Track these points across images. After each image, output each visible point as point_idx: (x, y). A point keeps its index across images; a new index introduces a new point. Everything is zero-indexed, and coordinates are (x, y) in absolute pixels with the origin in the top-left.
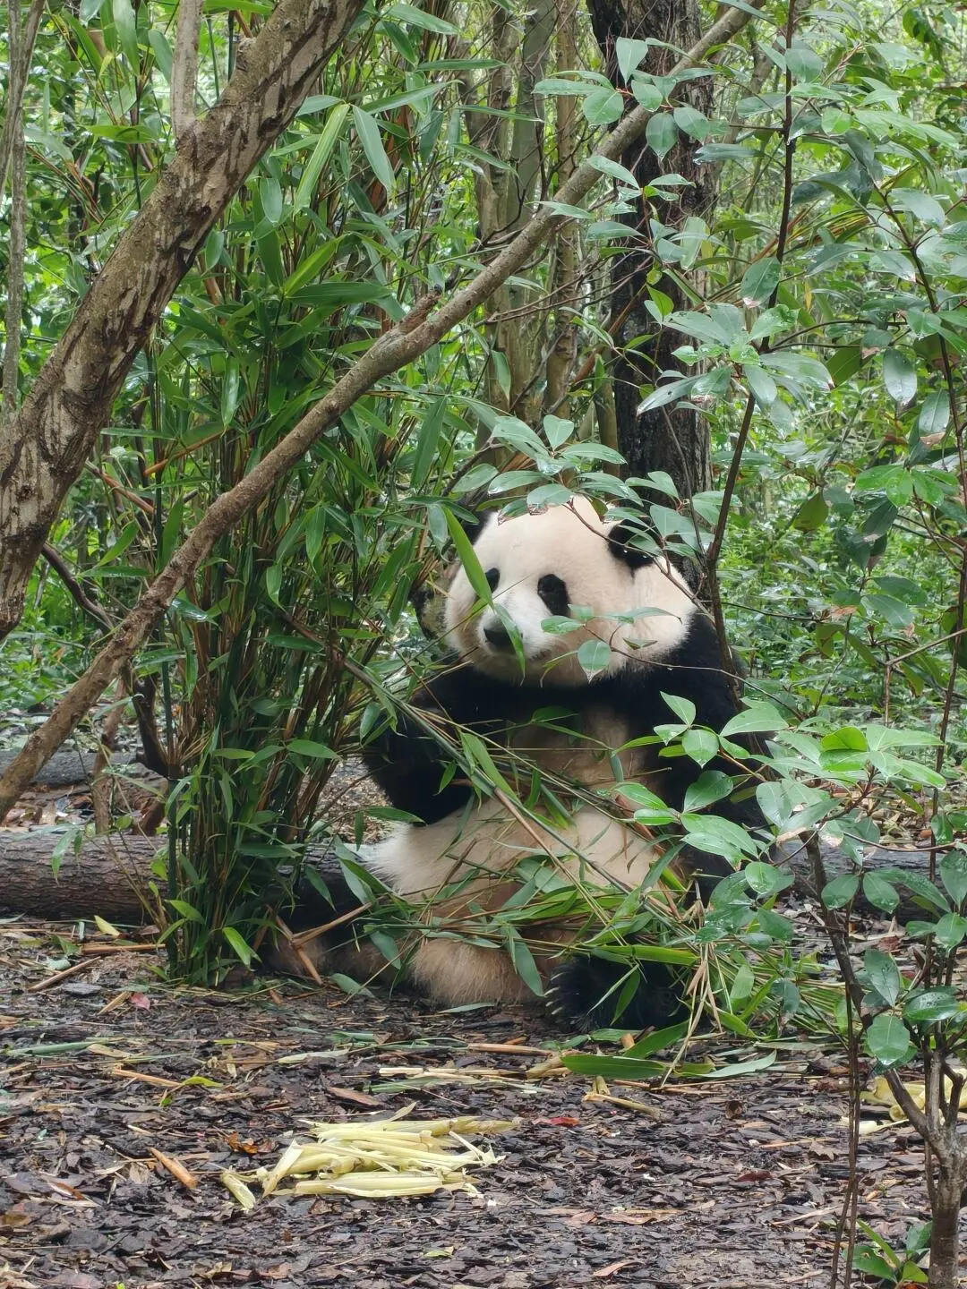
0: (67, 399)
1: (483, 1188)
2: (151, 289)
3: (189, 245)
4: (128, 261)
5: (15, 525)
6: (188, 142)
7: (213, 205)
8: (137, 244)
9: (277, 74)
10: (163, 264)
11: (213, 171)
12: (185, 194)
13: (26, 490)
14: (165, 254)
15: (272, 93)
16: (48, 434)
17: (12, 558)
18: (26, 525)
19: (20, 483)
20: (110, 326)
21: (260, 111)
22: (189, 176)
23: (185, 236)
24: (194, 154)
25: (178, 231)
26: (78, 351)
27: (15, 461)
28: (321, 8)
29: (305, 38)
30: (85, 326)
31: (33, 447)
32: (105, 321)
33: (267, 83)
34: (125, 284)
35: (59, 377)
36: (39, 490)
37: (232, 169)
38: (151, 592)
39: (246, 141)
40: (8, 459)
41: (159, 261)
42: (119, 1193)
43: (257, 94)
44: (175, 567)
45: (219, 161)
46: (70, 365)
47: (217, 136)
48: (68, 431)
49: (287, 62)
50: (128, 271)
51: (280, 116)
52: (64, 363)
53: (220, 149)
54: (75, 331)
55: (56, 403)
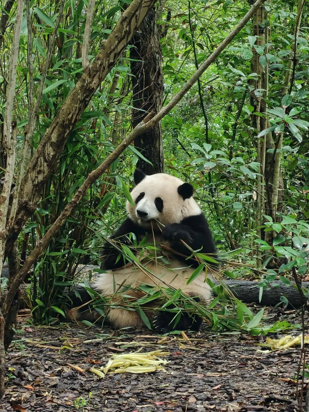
0: (52, 144)
1: (167, 370)
2: (77, 112)
3: (87, 99)
4: (70, 104)
5: (36, 181)
6: (88, 70)
7: (95, 87)
8: (73, 99)
9: (114, 49)
10: (81, 105)
11: (95, 78)
12: (87, 84)
13: (40, 171)
14: (81, 102)
15: (112, 55)
16: (46, 155)
17: (36, 191)
18: (40, 181)
19: (38, 169)
20: (65, 123)
21: (109, 60)
22: (88, 80)
23: (87, 97)
24: (90, 73)
25: (85, 95)
26: (56, 131)
27: (37, 162)
28: (126, 30)
29: (122, 39)
30: (57, 123)
31: (42, 158)
32: (64, 122)
33: (111, 52)
34: (70, 110)
35: (49, 138)
36: (44, 171)
37: (100, 77)
38: (73, 200)
39: (105, 69)
40: (35, 162)
41: (79, 104)
42: (64, 374)
43: (108, 56)
44: (80, 192)
45: (97, 75)
46: (53, 134)
47: (96, 68)
48: (52, 154)
49: (117, 46)
50: (71, 107)
51: (114, 62)
52: (51, 134)
53: (97, 71)
54: (54, 125)
55: (49, 145)
